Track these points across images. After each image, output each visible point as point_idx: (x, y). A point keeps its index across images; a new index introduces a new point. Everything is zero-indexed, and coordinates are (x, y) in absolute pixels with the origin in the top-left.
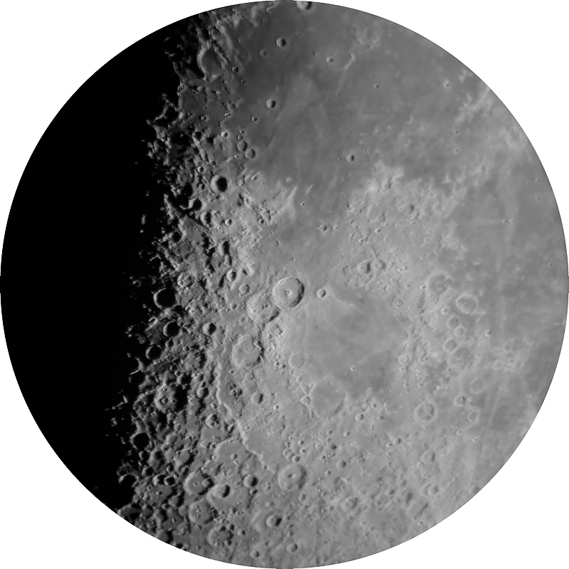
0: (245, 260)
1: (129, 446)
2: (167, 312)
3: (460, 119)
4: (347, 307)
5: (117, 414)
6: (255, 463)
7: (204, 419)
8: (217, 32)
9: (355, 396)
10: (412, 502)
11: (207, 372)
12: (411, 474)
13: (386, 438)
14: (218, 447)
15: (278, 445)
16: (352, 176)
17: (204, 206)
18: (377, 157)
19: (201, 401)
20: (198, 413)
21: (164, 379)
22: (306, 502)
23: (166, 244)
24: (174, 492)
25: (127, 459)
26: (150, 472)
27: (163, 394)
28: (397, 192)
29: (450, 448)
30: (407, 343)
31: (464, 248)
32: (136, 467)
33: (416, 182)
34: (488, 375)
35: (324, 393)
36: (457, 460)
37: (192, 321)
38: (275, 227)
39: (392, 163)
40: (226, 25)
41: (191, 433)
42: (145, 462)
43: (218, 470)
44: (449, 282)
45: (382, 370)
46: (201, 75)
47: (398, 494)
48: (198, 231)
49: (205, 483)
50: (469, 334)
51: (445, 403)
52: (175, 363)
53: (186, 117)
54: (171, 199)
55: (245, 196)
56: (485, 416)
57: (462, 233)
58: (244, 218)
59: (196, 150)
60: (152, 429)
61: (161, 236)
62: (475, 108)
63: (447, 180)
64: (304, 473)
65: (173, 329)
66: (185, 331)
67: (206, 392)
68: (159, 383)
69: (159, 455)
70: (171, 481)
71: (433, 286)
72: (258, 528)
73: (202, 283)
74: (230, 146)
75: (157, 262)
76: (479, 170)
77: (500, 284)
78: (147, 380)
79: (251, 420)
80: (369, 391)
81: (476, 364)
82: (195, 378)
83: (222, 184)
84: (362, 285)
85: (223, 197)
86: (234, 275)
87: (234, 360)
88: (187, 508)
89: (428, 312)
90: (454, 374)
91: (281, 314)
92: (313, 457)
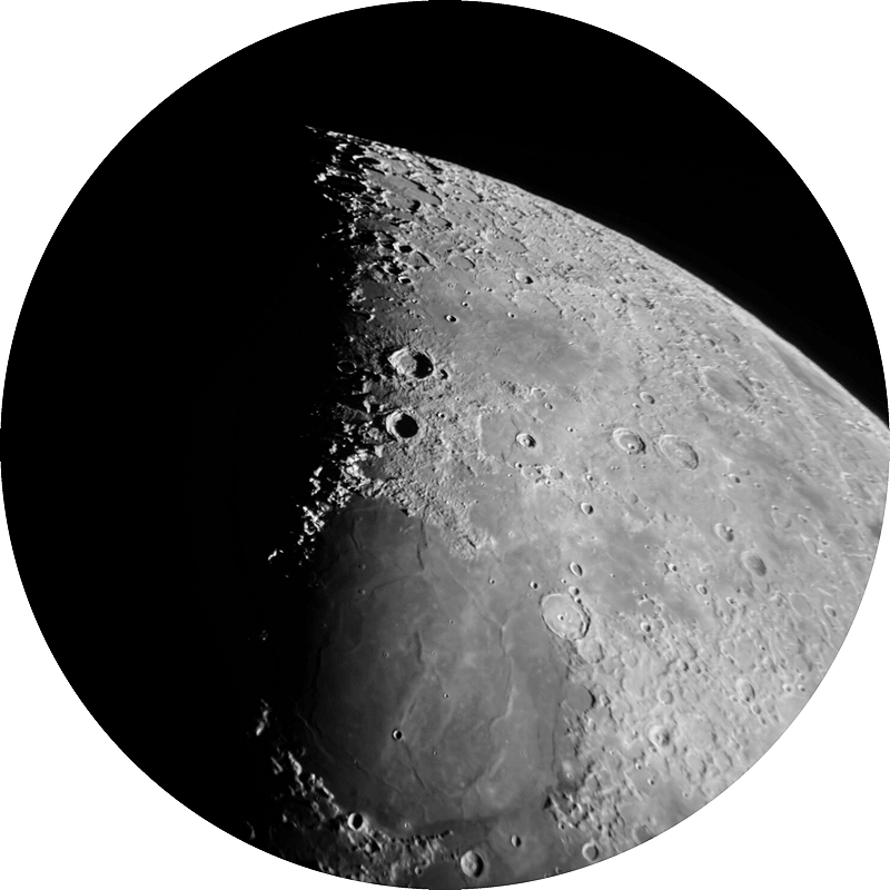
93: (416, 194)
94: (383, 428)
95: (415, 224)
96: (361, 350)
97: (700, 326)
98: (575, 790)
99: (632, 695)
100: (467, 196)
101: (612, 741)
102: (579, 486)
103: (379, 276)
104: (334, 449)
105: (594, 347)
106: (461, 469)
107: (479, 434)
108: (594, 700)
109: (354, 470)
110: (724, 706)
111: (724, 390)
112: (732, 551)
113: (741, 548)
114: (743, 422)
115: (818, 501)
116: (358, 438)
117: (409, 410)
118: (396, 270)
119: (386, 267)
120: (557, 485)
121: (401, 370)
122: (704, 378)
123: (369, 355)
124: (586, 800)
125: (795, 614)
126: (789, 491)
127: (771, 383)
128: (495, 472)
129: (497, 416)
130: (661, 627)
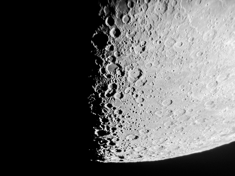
6: (194, 32)
14: (179, 27)
15: (205, 22)
22: (214, 45)
43: (178, 36)
49: (172, 42)
64: (216, 33)
72: (193, 57)
79: (194, 13)
88: (165, 52)
92: (221, 25)
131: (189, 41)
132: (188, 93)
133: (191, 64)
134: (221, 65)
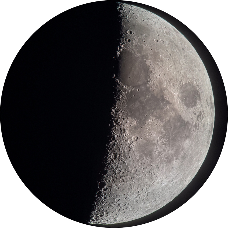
0: (127, 132)
1: (106, 165)
2: (113, 141)
3: (164, 110)
4: (145, 141)
5: (105, 159)
6: (128, 168)
7: (119, 160)
8: (123, 94)
9: (146, 157)
10: (155, 175)
11: (120, 152)
12: (155, 171)
13: (151, 164)
14: (122, 165)
15: (132, 165)
16: (146, 118)
17: (120, 123)
18: (150, 116)
19: (119, 157)
20: (118, 159)
21: (113, 153)
22: (137, 175)
23: (113, 129)
24: (114, 173)
25: (106, 167)
26: (110, 169)
27: (112, 156)
28: (154, 121)
29: (161, 166)
30: (155, 148)
31: (165, 132)
32: (108, 168)
33: (157, 120)
34: (168, 154)
35: (141, 156)
36: (162, 168)
37: (118, 143)
38: (133, 127)
39: (153, 116)
40: (125, 93)
41: (117, 163)
42: (109, 168)
43: (122, 169)
44: (162, 137)
45: (151, 152)
46: (120, 101)
47: (152, 174)
48: (119, 127)
49: (119, 171)
50: (165, 147)
51: (161, 158)
52: (114, 151)
53: (117, 108)
54: (115, 121)
55: (128, 121)
56: (167, 161)
57: (164, 129)
58: (127, 125)
59: (119, 113)
60: (110, 162)
61: (113, 128)
62: (166, 108)
63: (162, 120)
64: (137, 170)
65: (114, 144)
66: (116, 145)
67: (120, 156)
68: (112, 154)
69: (112, 166)
70: (114, 171)
71: (160, 138)
72: (128, 179)
73: (120, 136)
74: (125, 113)
75: (112, 133)
76: (167, 118)
77: (171, 138)
78: (110, 154)
79: (128, 161)
80: (148, 156)
81: (166, 152)
82: (118, 153)
83: (124, 119)
84: (148, 137)
85: (124, 121)
86: (125, 135)
87: (125, 150)
88: (116, 175)
89: (159, 143)
90: (163, 153)
91: (134, 142)
92: (138, 167)
93: (129, 10)
94: (126, 41)
95: (129, 14)
96: (123, 31)
97: (164, 25)
98: (149, 82)
99: (156, 71)
100: (136, 10)
101: (153, 76)
102: (150, 47)
103: (125, 21)
104: (120, 44)
105: (152, 29)
106: (136, 46)
107: (138, 41)
108: (151, 72)
109: (123, 46)
110: (166, 71)
111: (167, 33)
112: (167, 53)
113: (168, 53)
114: (169, 37)
115: (177, 46)
116: (123, 42)
117: (129, 38)
118: (127, 20)
119: (126, 20)
120: (147, 47)
121: (128, 33)
122: (164, 32)
123: (124, 31)
124: (150, 83)
125: (174, 60)
126: (174, 45)
127: (172, 32)
128: (140, 46)
129: (140, 39)
130: (159, 63)
131: (127, 172)
132: (127, 196)
133: (128, 182)
134: (140, 185)
